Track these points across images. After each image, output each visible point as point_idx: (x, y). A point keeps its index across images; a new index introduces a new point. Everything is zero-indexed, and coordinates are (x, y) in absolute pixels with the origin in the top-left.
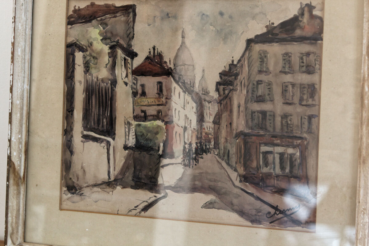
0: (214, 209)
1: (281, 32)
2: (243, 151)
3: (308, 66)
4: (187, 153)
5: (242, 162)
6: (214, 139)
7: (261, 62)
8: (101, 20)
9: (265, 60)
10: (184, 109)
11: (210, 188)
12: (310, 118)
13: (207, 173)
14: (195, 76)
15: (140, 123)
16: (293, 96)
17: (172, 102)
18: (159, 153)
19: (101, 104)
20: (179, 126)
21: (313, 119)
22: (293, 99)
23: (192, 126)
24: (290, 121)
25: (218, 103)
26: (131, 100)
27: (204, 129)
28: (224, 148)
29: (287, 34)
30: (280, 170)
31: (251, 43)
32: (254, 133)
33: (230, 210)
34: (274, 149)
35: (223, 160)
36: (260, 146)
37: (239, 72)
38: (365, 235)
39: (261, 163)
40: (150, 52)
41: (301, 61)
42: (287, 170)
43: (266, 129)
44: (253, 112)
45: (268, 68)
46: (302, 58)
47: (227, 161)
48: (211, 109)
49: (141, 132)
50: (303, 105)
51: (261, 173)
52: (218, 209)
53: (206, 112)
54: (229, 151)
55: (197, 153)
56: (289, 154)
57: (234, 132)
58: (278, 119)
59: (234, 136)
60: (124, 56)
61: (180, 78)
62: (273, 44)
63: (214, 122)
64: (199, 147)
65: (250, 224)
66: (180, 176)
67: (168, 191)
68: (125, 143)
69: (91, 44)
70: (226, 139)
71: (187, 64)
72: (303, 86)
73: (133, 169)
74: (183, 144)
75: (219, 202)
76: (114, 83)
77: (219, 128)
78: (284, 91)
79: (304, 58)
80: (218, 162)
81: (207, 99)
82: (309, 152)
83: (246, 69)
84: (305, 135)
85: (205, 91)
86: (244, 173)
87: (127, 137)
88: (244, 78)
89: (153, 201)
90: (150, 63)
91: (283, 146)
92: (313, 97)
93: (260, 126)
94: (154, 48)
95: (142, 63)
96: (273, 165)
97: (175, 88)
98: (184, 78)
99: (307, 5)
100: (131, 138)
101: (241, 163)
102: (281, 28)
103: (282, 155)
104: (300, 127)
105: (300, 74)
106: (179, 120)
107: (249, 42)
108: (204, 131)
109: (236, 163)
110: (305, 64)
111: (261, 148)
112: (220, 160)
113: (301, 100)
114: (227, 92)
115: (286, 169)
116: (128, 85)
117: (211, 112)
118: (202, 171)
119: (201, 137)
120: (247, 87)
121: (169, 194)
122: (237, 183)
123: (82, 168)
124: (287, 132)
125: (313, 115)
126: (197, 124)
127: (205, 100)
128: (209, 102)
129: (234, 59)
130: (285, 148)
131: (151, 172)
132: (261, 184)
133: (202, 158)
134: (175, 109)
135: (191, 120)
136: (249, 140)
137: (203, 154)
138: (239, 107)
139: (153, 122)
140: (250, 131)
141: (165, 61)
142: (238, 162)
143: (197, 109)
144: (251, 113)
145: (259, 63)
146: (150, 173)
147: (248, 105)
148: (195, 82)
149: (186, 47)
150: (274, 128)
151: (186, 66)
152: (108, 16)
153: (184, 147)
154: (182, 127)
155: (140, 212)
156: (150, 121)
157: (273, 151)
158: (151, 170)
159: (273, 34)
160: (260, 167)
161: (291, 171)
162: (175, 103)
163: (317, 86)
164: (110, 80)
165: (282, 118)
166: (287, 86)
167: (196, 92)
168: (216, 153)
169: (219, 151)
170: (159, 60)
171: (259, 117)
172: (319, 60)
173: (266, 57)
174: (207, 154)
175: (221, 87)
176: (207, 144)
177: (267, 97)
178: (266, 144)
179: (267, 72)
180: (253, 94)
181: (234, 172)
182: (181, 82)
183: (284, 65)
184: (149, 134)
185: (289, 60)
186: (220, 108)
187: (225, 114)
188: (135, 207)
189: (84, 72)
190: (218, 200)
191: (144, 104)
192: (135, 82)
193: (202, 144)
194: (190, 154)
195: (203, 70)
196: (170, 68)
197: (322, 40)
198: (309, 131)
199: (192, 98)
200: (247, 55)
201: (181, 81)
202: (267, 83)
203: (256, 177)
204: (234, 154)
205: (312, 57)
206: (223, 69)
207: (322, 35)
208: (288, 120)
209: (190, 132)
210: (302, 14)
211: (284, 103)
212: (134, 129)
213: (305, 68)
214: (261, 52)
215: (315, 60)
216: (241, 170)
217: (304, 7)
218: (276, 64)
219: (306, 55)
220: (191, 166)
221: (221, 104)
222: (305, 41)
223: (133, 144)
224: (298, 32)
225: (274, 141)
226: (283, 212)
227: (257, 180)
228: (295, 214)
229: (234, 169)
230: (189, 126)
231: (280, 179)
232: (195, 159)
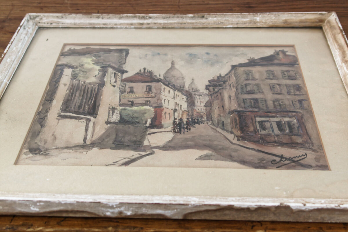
0: (210, 160)
1: (261, 61)
2: (238, 121)
3: (289, 76)
4: (178, 125)
5: (239, 128)
6: (207, 115)
7: (247, 75)
8: (95, 54)
9: (250, 74)
10: (174, 99)
11: (205, 146)
12: (300, 101)
13: (200, 136)
14: (184, 83)
15: (126, 108)
16: (281, 90)
17: (162, 96)
18: (146, 125)
19: (85, 96)
20: (169, 109)
21: (303, 102)
22: (281, 92)
23: (182, 109)
24: (282, 102)
25: (209, 96)
26: (118, 95)
28: (218, 120)
29: (267, 62)
30: (279, 131)
32: (247, 111)
35: (217, 127)
36: (255, 118)
37: (227, 80)
39: (258, 128)
40: (140, 71)
42: (287, 131)
43: (259, 108)
44: (244, 100)
45: (254, 78)
46: (283, 73)
47: (222, 128)
48: (201, 99)
49: (127, 113)
50: (291, 95)
51: (261, 135)
52: (216, 160)
53: (197, 101)
54: (223, 122)
56: (286, 121)
57: (227, 111)
58: (270, 102)
59: (227, 113)
60: (114, 72)
61: (169, 83)
62: (255, 67)
63: (206, 106)
64: (191, 121)
66: (170, 139)
67: (154, 150)
68: (108, 120)
69: (82, 65)
70: (219, 115)
71: (176, 76)
72: (288, 86)
73: (115, 136)
74: (173, 119)
75: (215, 155)
76: (102, 84)
77: (211, 109)
78: (272, 88)
80: (212, 128)
81: (197, 93)
82: (306, 120)
83: (233, 78)
84: (299, 110)
85: (195, 90)
86: (242, 135)
87: (111, 116)
88: (232, 83)
89: (137, 158)
90: (139, 76)
91: (278, 117)
92: (300, 91)
93: (253, 106)
94: (145, 69)
95: (132, 76)
96: (271, 129)
97: (164, 88)
98: (174, 83)
99: (280, 51)
100: (114, 117)
101: (237, 128)
103: (279, 124)
104: (292, 106)
105: (284, 80)
106: (169, 105)
107: (234, 66)
108: (195, 111)
109: (232, 128)
110: (287, 75)
111: (256, 119)
112: (214, 127)
113: (289, 92)
114: (216, 90)
115: (285, 130)
116: (116, 87)
117: (202, 101)
118: (194, 135)
120: (236, 87)
121: (156, 152)
122: (235, 141)
123: (53, 135)
124: (280, 109)
125: (302, 100)
126: (188, 107)
127: (195, 95)
128: (200, 95)
129: (221, 74)
130: (281, 118)
132: (260, 141)
134: (165, 100)
135: (181, 105)
136: (244, 115)
137: (195, 125)
138: (230, 97)
139: (140, 107)
140: (244, 109)
141: (155, 75)
142: (234, 128)
143: (187, 99)
144: (242, 100)
145: (245, 75)
146: (135, 139)
147: (239, 96)
148: (184, 85)
149: (176, 69)
150: (267, 107)
151: (176, 78)
153: (174, 122)
154: (172, 109)
156: (137, 106)
157: (269, 120)
158: (135, 136)
159: (254, 63)
160: (258, 131)
161: (291, 132)
162: (165, 96)
163: (301, 86)
164: (97, 83)
165: (274, 101)
166: (274, 86)
167: (186, 90)
168: (210, 123)
169: (213, 122)
170: (149, 75)
171: (251, 102)
172: (298, 73)
173: (250, 72)
174: (199, 125)
175: (211, 88)
176: (199, 118)
177: (256, 91)
178: (260, 117)
180: (242, 90)
181: (231, 134)
182: (171, 86)
183: (268, 76)
184: (136, 114)
185: (273, 73)
186: (211, 98)
187: (217, 101)
188: (114, 163)
189: (71, 79)
190: (214, 153)
191: (132, 97)
192: (124, 86)
193: (193, 119)
194: (181, 125)
195: (193, 79)
196: (160, 79)
197: (298, 65)
198: (302, 108)
199: (182, 93)
200: (233, 72)
202: (254, 84)
203: (254, 137)
204: (229, 123)
205: (292, 72)
206: (212, 78)
207: (297, 63)
208: (280, 102)
209: (181, 112)
210: (278, 54)
211: (273, 94)
212: (119, 112)
213: (287, 77)
214: (246, 71)
215: (295, 74)
216: (239, 133)
218: (261, 75)
219: (286, 72)
220: (182, 133)
221: (211, 96)
222: (284, 66)
223: (117, 121)
224: (276, 62)
225: (268, 114)
226: (290, 159)
227: (256, 139)
228: (303, 160)
229: (230, 132)
230: (179, 109)
231: (280, 137)
232: (187, 128)
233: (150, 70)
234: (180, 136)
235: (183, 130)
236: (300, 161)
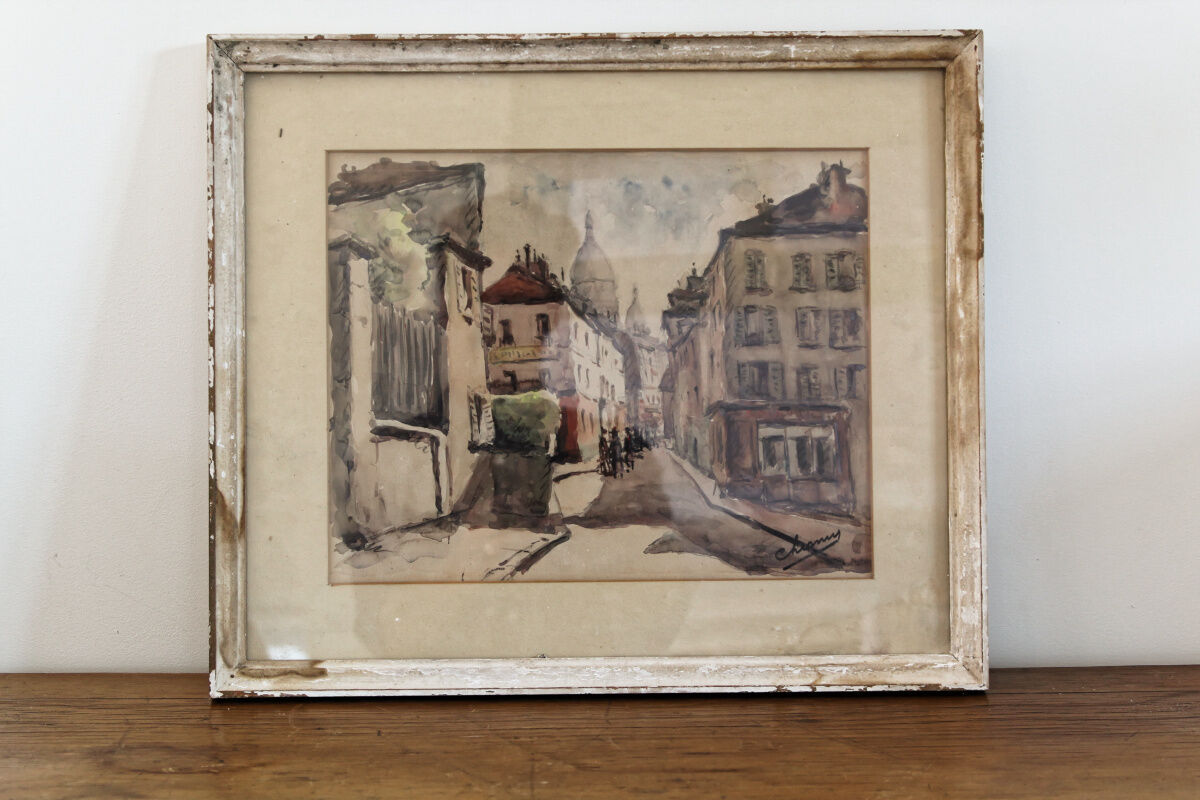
0: (670, 554)
1: (787, 216)
2: (724, 440)
3: (841, 277)
4: (609, 450)
5: (724, 460)
6: (664, 418)
7: (751, 271)
8: (407, 194)
9: (759, 267)
10: (599, 365)
11: (662, 514)
12: (852, 370)
13: (651, 485)
14: (617, 301)
15: (503, 397)
16: (817, 332)
17: (572, 353)
18: (548, 453)
19: (414, 364)
20: (589, 399)
21: (857, 373)
22: (817, 339)
23: (616, 398)
24: (815, 377)
25: (668, 351)
26: (481, 353)
27: (642, 401)
28: (686, 435)
29: (799, 221)
30: (799, 469)
31: (728, 238)
32: (744, 404)
33: (703, 550)
34: (785, 432)
35: (684, 458)
36: (758, 428)
37: (708, 291)
38: (973, 571)
39: (761, 459)
40: (518, 257)
41: (829, 268)
42: (814, 469)
43: (767, 395)
44: (740, 366)
45: (765, 283)
46: (830, 264)
47: (693, 460)
48: (653, 363)
49: (507, 414)
50: (836, 349)
51: (763, 478)
52: (680, 552)
53: (645, 369)
54: (696, 440)
55: (628, 447)
56: (816, 439)
57: (705, 404)
58: (791, 377)
59: (704, 411)
60: (461, 265)
61: (585, 306)
62: (772, 238)
63: (662, 388)
64: (633, 437)
65: (744, 574)
66: (597, 496)
67: (571, 527)
68: (472, 439)
69: (387, 243)
70: (689, 418)
71: (599, 278)
72: (834, 314)
73: (493, 489)
74: (598, 431)
75: (680, 539)
76: (443, 318)
77: (672, 398)
78: (800, 324)
79: (835, 262)
80: (675, 462)
81: (646, 343)
82: (853, 432)
83: (722, 284)
84: (844, 403)
85: (641, 328)
86: (729, 479)
87: (476, 426)
88: (718, 303)
89: (541, 550)
90: (519, 278)
91: (802, 424)
92: (856, 333)
93: (757, 389)
94: (527, 249)
95: (503, 279)
96: (784, 462)
97: (576, 326)
98: (595, 306)
99: (834, 167)
100: (483, 427)
101: (722, 461)
102: (787, 209)
103: (801, 442)
104: (834, 388)
105: (828, 292)
106: (588, 386)
107: (725, 234)
108: (640, 404)
109: (712, 462)
110: (836, 273)
111: (760, 430)
112: (678, 458)
113: (833, 339)
114: (685, 329)
115: (810, 467)
116: (473, 323)
117: (655, 369)
118: (642, 483)
119: (637, 417)
120: (726, 320)
121: (573, 533)
122: (716, 500)
123: (376, 494)
124: (809, 399)
125: (856, 365)
126: (626, 393)
127: (641, 347)
128: (650, 350)
129: (696, 267)
130: (807, 428)
131: (532, 491)
132: (762, 497)
133: (642, 457)
134: (579, 367)
135: (613, 386)
136: (736, 418)
137: (641, 450)
138: (712, 357)
139: (531, 393)
140: (737, 400)
141: (552, 275)
142: (716, 460)
143: (625, 364)
144: (736, 367)
145: (747, 273)
146: (531, 495)
147: (730, 352)
148: (618, 313)
149: (595, 246)
150: (784, 393)
151: (598, 283)
152: (422, 185)
153: (602, 441)
154: (595, 400)
155: (512, 574)
156: (525, 391)
157: (784, 434)
158: (531, 487)
159: (771, 220)
160: (760, 467)
161: (820, 470)
162: (578, 354)
163: (861, 314)
164: (432, 314)
165: (799, 373)
166: (804, 315)
167: (622, 332)
168: (670, 446)
169: (676, 442)
170: (539, 272)
171: (753, 376)
172: (862, 265)
173: (760, 261)
174: (650, 450)
175: (674, 321)
176: (650, 429)
177: (767, 336)
178: (769, 423)
179: (765, 290)
180: (737, 331)
181: (708, 479)
182: (589, 314)
183: (797, 276)
184: (524, 418)
185: (807, 268)
186: (673, 360)
187: (684, 371)
188: (501, 564)
189: (372, 298)
190: (677, 535)
191: (511, 359)
192: (489, 317)
193: (638, 432)
194: (615, 453)
195: (635, 290)
196: (564, 287)
197: (866, 229)
198: (852, 394)
199: (614, 343)
200: (723, 259)
201: (588, 311)
202: (766, 310)
203: (752, 486)
204: (706, 445)
205: (848, 261)
206: (675, 286)
207: (865, 221)
208: (811, 377)
209: (613, 409)
210: (827, 184)
211: (800, 346)
212: (490, 413)
213: (836, 280)
214: (749, 253)
215: (855, 266)
216: (723, 475)
217: (829, 172)
218: (782, 273)
219: (837, 258)
220: (618, 475)
221: (674, 352)
222: (836, 233)
223: (490, 439)
224: (820, 217)
225: (784, 416)
226: (809, 546)
227: (755, 491)
228: (832, 547)
229: (707, 474)
230: (610, 398)
231: (800, 486)
232: (627, 461)
233: (539, 254)
234: (615, 485)
235: (619, 464)
236: (827, 551)
